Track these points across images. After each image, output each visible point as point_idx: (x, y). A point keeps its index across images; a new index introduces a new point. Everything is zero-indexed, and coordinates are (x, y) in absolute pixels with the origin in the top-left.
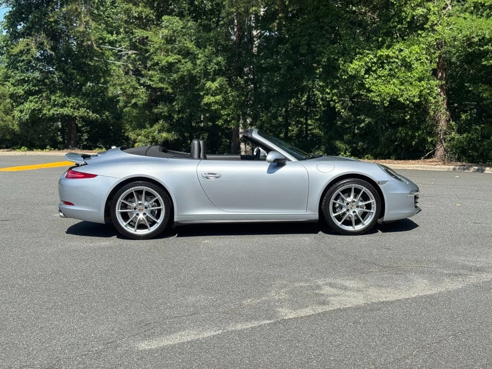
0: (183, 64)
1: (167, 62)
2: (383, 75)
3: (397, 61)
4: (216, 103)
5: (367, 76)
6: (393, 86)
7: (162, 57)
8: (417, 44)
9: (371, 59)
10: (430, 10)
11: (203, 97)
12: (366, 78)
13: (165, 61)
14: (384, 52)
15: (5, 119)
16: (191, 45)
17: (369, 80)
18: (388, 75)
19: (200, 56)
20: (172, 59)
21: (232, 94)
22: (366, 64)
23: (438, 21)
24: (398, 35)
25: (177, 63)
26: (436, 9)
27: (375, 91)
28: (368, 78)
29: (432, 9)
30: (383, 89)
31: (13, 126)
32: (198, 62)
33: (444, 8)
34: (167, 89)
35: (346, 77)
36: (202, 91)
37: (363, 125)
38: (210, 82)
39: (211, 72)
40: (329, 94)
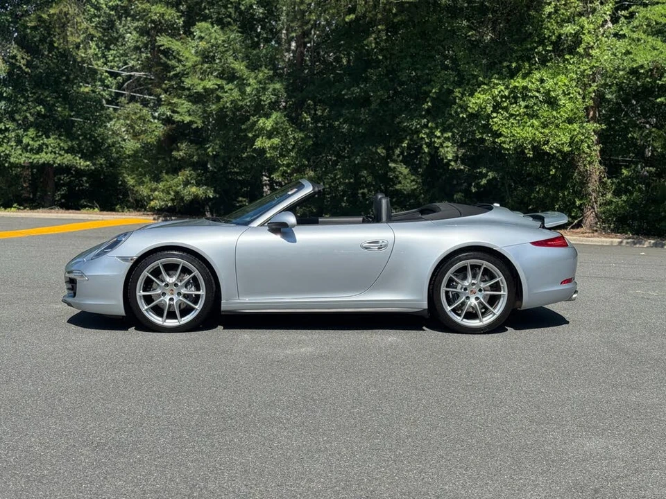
0: (226, 92)
1: (204, 88)
2: (518, 113)
3: (537, 94)
4: (273, 148)
5: (495, 115)
6: (531, 128)
7: (196, 81)
8: (563, 73)
9: (500, 92)
10: (582, 27)
11: (253, 141)
12: (494, 118)
13: (201, 87)
14: (519, 82)
17: (497, 121)
18: (525, 114)
19: (250, 81)
20: (210, 84)
21: (294, 135)
22: (493, 98)
23: (594, 43)
24: (537, 59)
25: (217, 90)
26: (592, 26)
27: (506, 134)
28: (496, 117)
29: (587, 26)
30: (517, 133)
32: (248, 89)
33: (603, 26)
35: (465, 116)
36: (251, 132)
37: (484, 181)
38: (264, 119)
39: (266, 105)
40: (439, 138)
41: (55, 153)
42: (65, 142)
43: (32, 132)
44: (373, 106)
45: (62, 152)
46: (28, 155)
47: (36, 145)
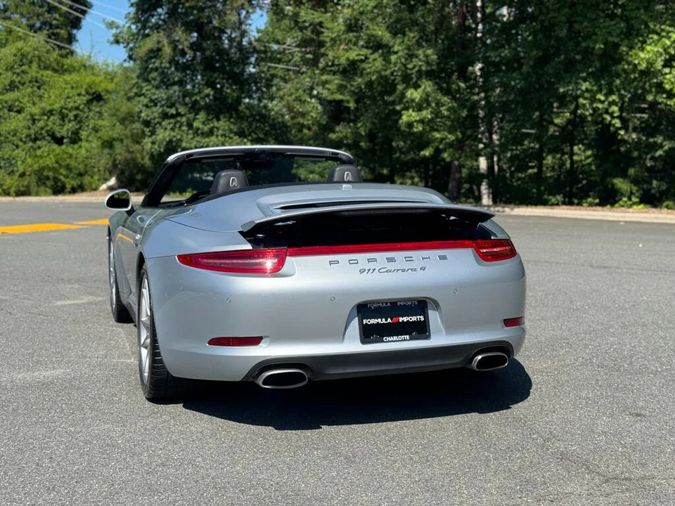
0: (371, 63)
1: (348, 59)
4: (422, 121)
5: (667, 70)
7: (341, 52)
11: (399, 114)
12: (666, 74)
13: (344, 58)
15: (131, 149)
16: (382, 33)
17: (671, 77)
19: (396, 49)
20: (354, 54)
22: (665, 50)
25: (362, 61)
28: (670, 73)
31: (143, 159)
32: (393, 58)
34: (348, 102)
36: (399, 104)
37: (660, 153)
38: (412, 90)
39: (413, 74)
40: (602, 102)
41: (226, 137)
42: (234, 124)
43: (202, 116)
44: (525, 69)
45: (232, 135)
46: (198, 139)
47: (206, 129)
